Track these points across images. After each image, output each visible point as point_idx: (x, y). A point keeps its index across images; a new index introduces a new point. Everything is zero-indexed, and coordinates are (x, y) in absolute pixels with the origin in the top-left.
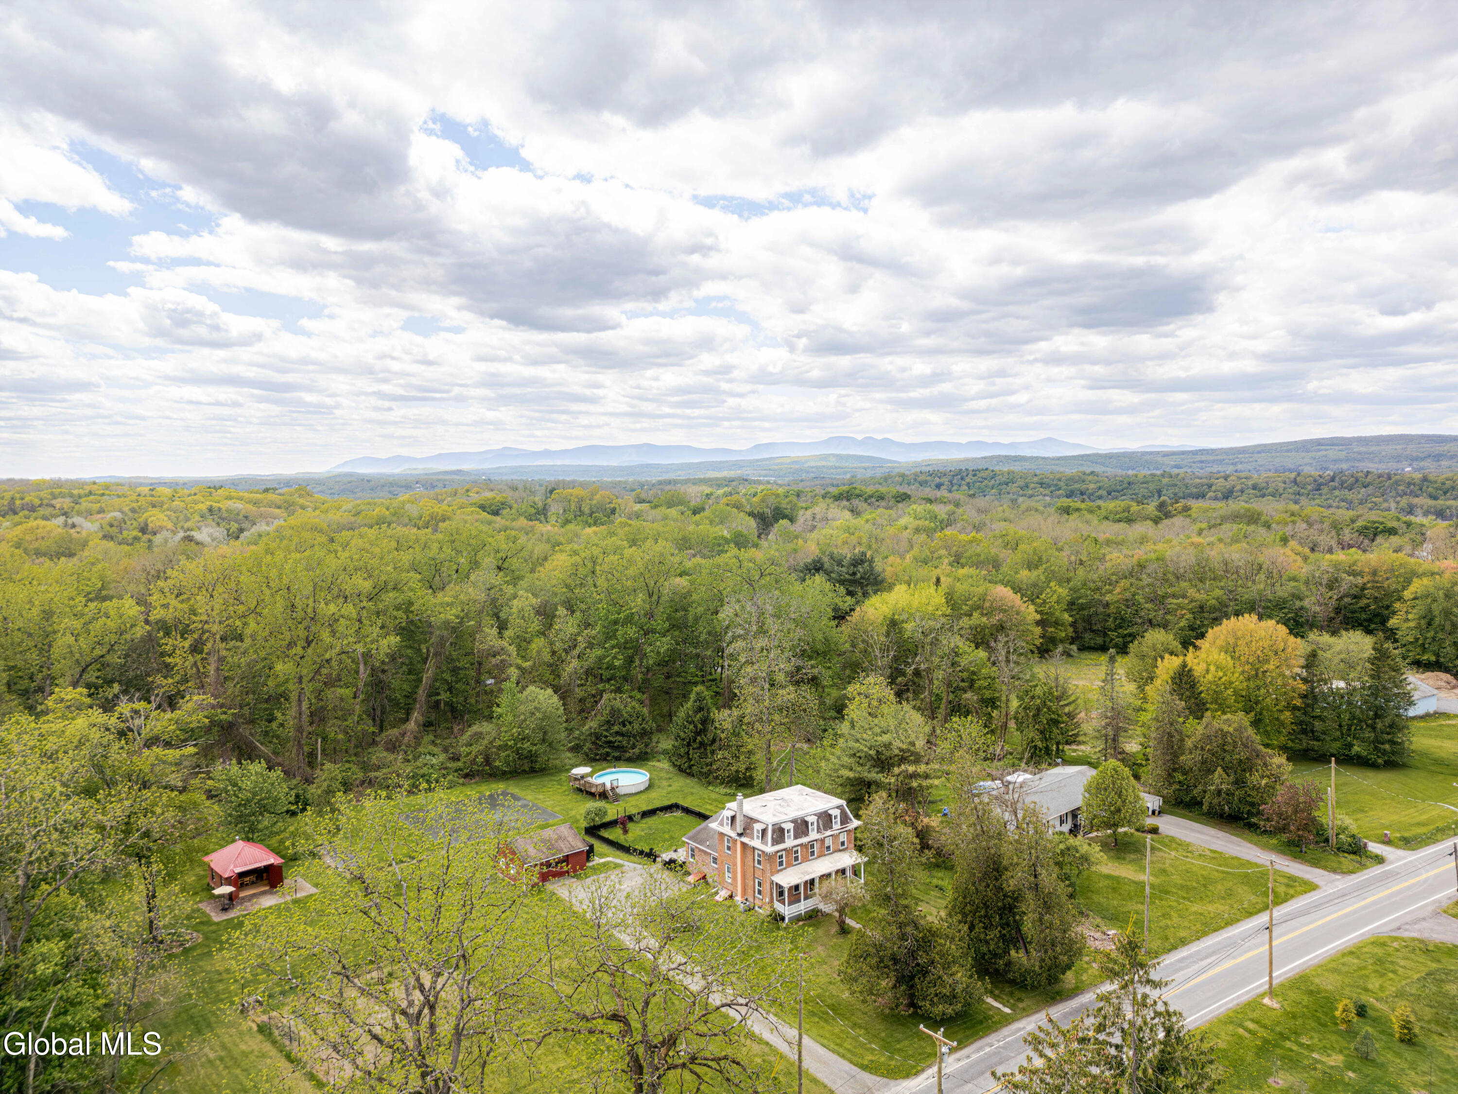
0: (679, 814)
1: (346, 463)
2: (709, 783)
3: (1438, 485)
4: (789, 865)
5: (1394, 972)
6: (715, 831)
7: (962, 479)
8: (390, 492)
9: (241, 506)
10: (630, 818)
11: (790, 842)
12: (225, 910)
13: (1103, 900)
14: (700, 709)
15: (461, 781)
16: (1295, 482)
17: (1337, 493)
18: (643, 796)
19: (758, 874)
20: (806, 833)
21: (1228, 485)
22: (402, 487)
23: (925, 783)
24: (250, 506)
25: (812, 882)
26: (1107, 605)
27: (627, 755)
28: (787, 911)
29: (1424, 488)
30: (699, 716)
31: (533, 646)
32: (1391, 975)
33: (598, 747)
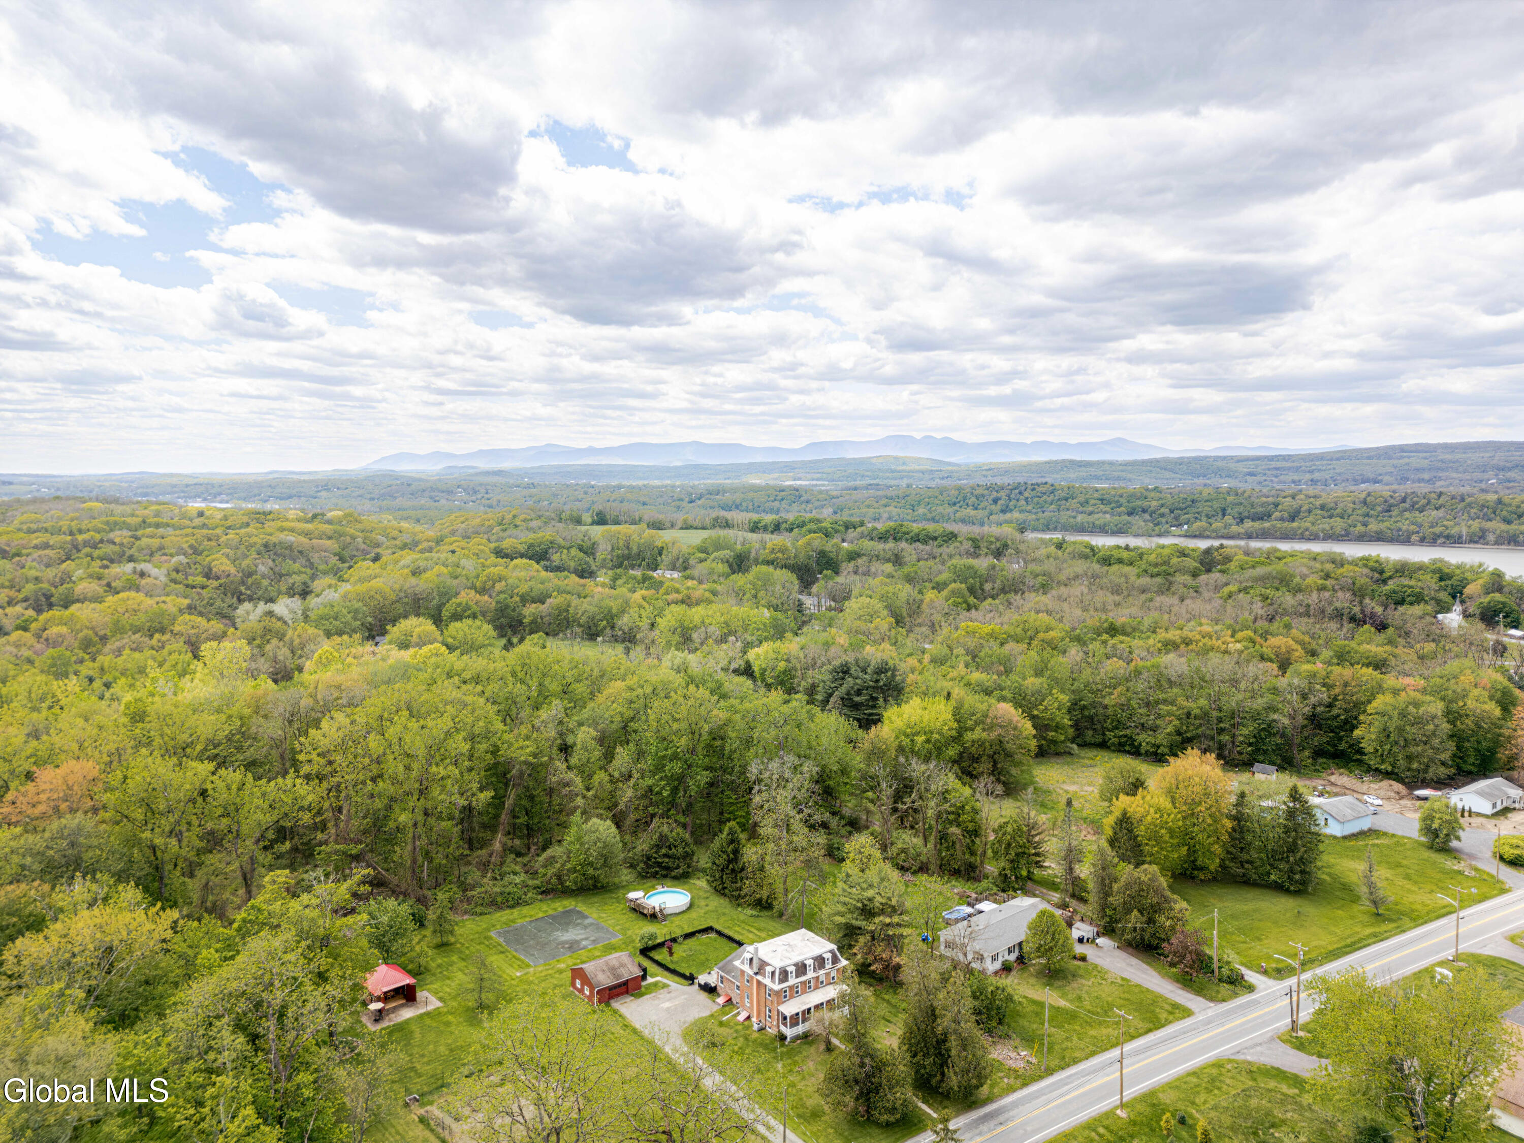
0: (713, 935)
1: (383, 459)
2: (738, 905)
3: (1513, 508)
4: (792, 997)
5: (1219, 1089)
6: (736, 968)
7: (1020, 493)
8: (431, 498)
9: (293, 539)
10: (674, 940)
11: (792, 981)
12: (376, 1021)
13: (1026, 1024)
14: (732, 841)
15: (540, 897)
16: (1365, 502)
17: (1407, 514)
18: (686, 916)
19: (768, 1003)
20: (805, 973)
21: (1295, 504)
22: (443, 492)
23: (898, 931)
24: (303, 540)
25: (809, 1009)
26: (1106, 707)
27: (673, 874)
28: (789, 1032)
29: (1498, 512)
30: (732, 846)
31: (596, 777)
32: (1216, 1091)
33: (648, 866)
